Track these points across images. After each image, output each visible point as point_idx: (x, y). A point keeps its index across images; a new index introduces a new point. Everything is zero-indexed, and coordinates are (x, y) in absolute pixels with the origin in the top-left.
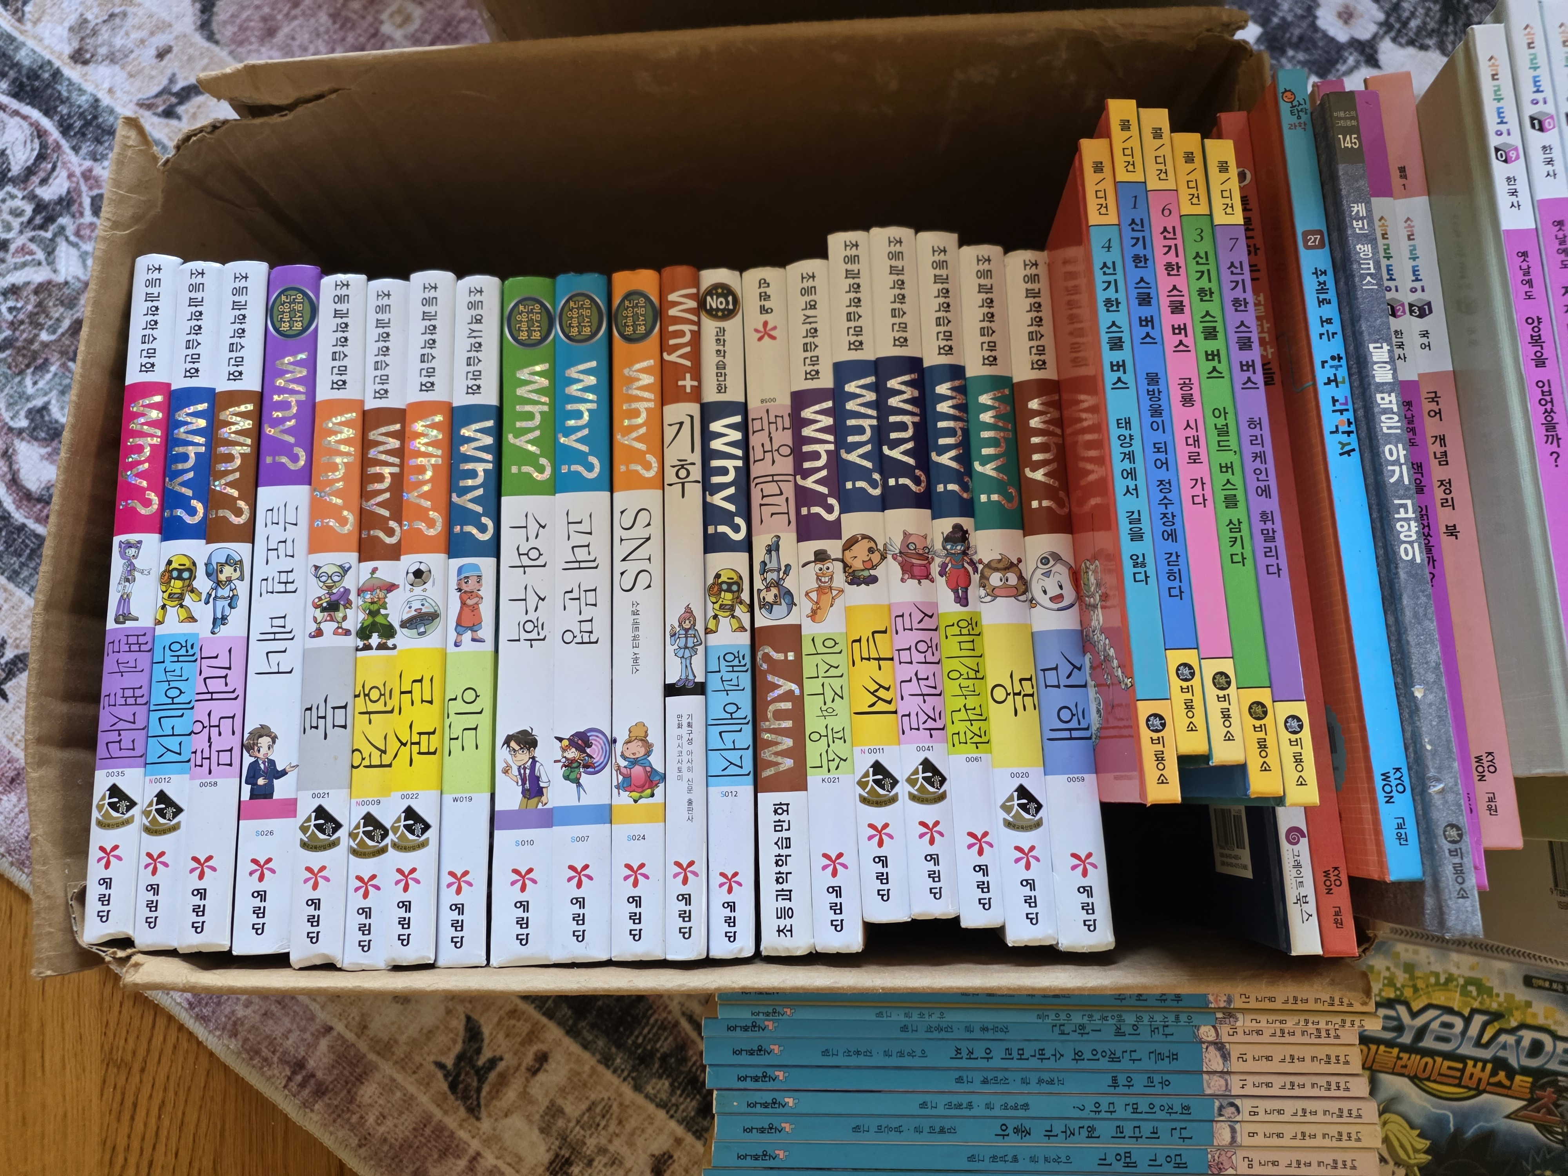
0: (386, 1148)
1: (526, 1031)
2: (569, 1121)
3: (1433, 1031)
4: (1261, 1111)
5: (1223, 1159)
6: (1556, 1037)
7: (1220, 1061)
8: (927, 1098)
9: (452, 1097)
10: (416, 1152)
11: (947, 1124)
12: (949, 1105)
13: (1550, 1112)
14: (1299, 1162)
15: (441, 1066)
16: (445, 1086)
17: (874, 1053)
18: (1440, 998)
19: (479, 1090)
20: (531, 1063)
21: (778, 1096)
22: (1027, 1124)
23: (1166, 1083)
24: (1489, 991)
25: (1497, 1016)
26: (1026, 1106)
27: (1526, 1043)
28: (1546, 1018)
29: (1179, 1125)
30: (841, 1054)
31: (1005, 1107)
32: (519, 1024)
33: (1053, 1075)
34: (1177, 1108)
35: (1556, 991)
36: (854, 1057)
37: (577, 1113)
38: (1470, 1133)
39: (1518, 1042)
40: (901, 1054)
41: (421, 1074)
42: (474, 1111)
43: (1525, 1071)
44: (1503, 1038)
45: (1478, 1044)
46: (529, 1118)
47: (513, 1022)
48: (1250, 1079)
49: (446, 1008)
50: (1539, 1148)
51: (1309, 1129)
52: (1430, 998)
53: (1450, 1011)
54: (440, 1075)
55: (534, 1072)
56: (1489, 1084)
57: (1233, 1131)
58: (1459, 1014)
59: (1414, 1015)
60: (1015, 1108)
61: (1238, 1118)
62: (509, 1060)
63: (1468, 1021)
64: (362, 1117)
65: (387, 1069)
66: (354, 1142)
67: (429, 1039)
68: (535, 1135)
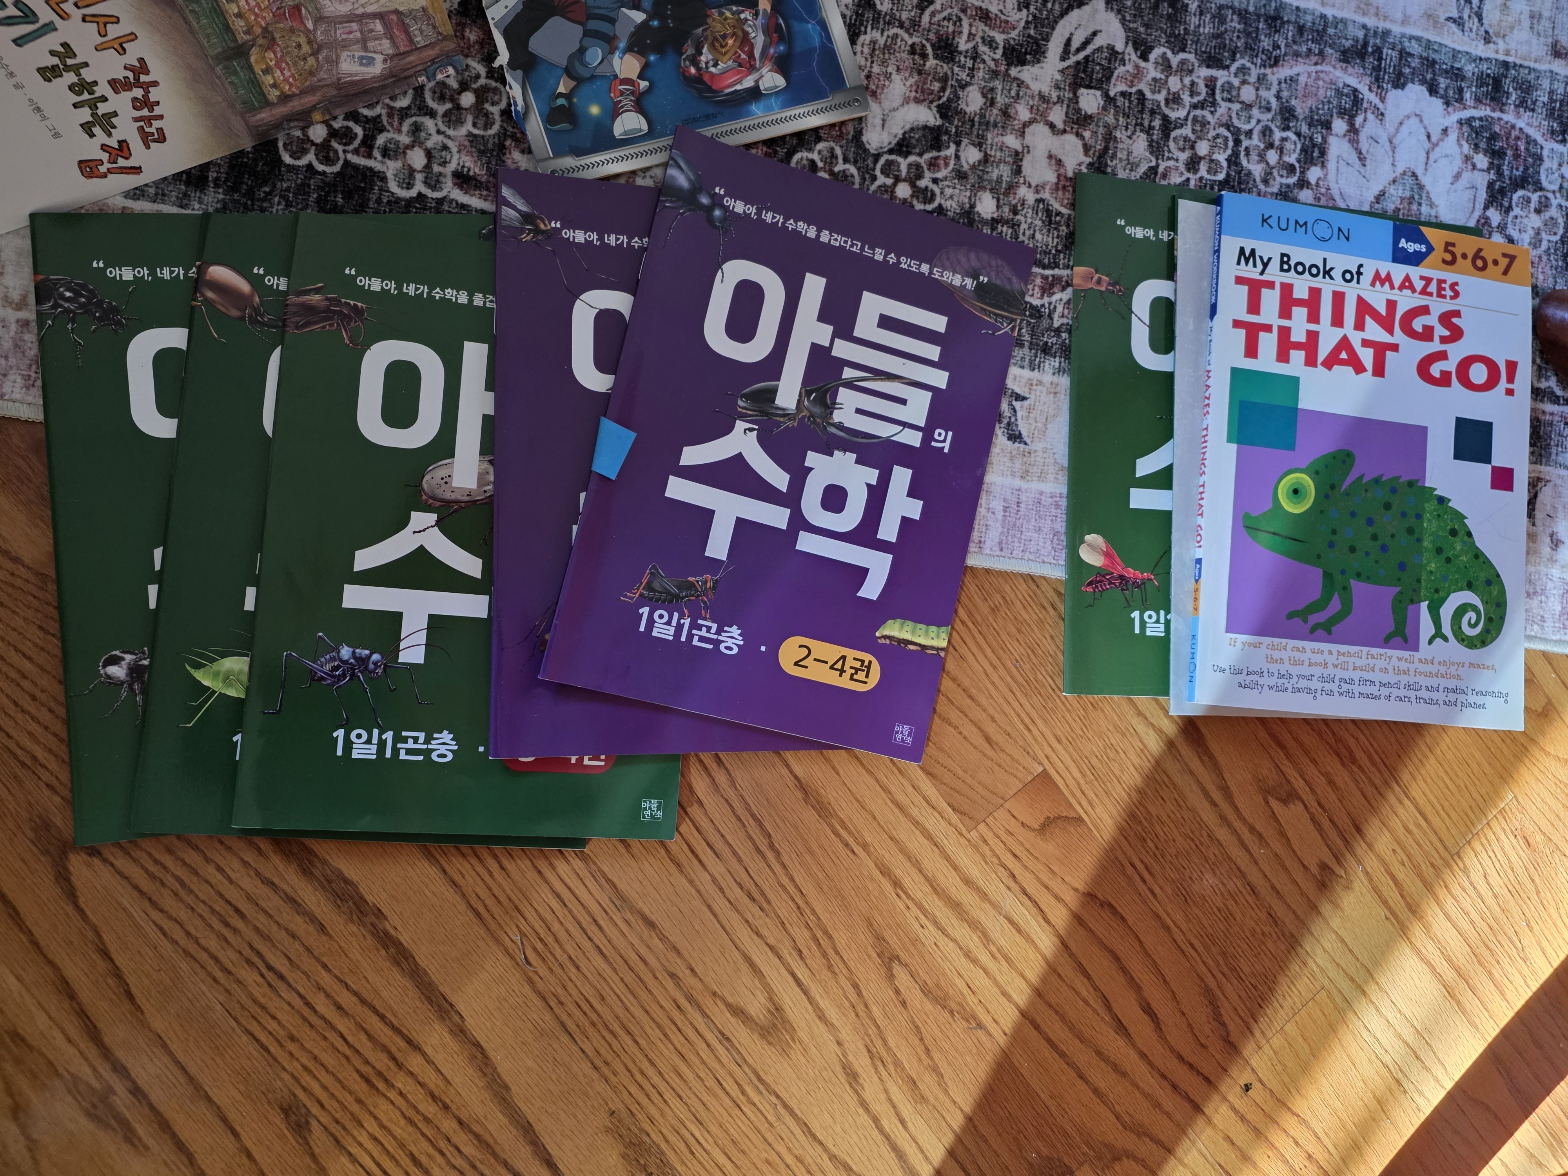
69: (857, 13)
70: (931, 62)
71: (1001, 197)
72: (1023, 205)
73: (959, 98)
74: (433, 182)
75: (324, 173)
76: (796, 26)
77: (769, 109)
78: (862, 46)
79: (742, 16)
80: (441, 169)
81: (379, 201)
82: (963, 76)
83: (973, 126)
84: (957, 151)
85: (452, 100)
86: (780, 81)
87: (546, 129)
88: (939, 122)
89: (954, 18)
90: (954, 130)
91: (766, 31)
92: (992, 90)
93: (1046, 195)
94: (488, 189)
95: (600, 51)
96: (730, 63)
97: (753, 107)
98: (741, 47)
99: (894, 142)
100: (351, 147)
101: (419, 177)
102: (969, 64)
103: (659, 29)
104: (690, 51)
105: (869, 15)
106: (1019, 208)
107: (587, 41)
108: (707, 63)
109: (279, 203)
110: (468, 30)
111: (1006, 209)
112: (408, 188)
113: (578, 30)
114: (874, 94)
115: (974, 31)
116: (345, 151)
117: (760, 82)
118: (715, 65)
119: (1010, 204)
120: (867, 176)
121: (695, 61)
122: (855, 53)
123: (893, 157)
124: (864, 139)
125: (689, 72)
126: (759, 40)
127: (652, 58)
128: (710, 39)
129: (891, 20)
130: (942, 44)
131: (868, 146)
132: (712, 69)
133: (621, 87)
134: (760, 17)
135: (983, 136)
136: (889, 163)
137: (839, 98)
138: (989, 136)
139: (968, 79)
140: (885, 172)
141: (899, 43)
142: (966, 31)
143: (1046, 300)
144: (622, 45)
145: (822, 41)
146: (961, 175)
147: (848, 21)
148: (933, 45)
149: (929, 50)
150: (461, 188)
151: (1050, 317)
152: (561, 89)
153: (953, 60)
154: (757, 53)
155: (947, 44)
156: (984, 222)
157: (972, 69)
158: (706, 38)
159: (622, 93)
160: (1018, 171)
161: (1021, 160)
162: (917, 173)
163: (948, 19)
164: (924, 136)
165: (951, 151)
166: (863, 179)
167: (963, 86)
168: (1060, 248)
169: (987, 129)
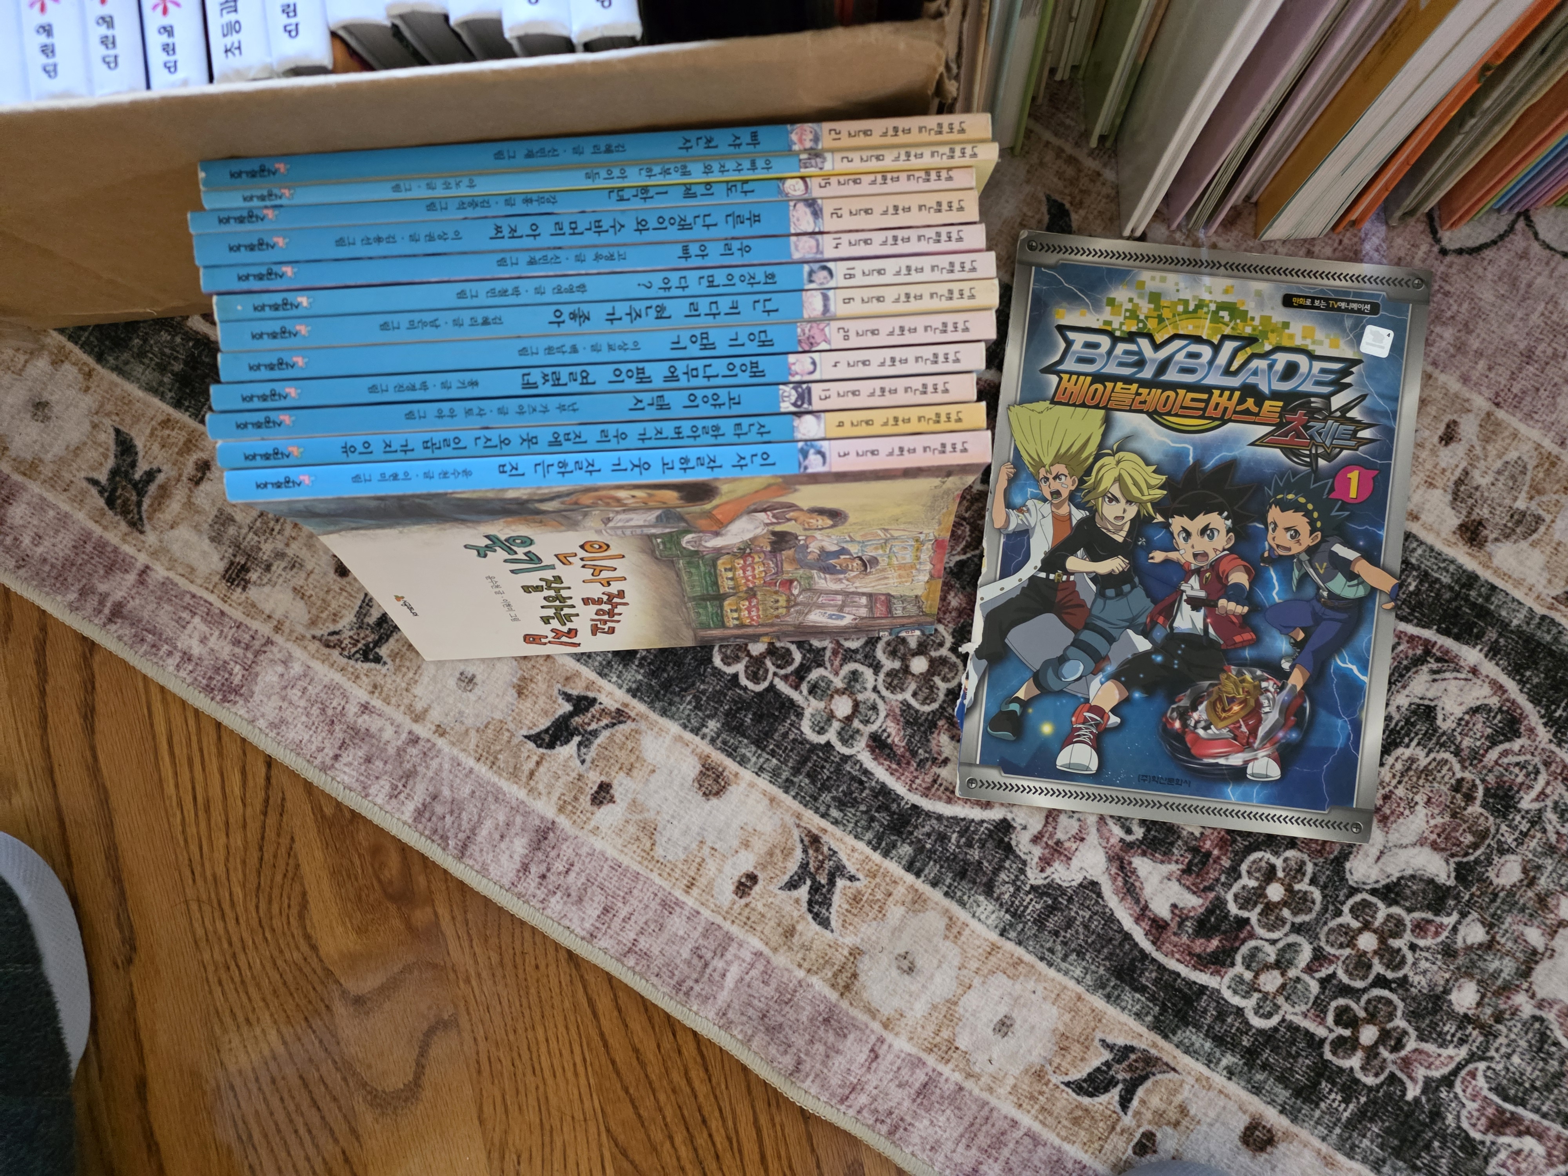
0: (47, 568)
1: (182, 440)
2: (240, 528)
3: (1177, 363)
4: (858, 272)
5: (815, 332)
6: (1312, 357)
7: (810, 218)
8: (467, 286)
9: (111, 513)
10: (79, 570)
11: (491, 314)
12: (492, 293)
13: (1299, 435)
14: (902, 329)
15: (94, 482)
16: (101, 502)
17: (398, 238)
18: (1188, 327)
19: (139, 504)
20: (193, 473)
21: (290, 296)
22: (585, 308)
23: (747, 249)
24: (1243, 315)
25: (1251, 340)
26: (582, 288)
27: (1280, 367)
28: (1304, 338)
29: (762, 297)
30: (358, 243)
31: (559, 290)
32: (174, 434)
33: (614, 250)
34: (760, 277)
35: (1318, 308)
36: (375, 245)
37: (248, 521)
38: (1210, 464)
39: (1271, 366)
40: (430, 238)
41: (73, 491)
42: (136, 525)
43: (1275, 395)
44: (1255, 363)
45: (1227, 372)
46: (196, 528)
47: (167, 432)
48: (845, 237)
49: (92, 422)
50: (1282, 472)
51: (913, 290)
52: (1176, 327)
53: (1198, 340)
54: (94, 491)
55: (197, 481)
56: (1235, 412)
57: (826, 298)
58: (1208, 342)
59: (1157, 347)
60: (570, 290)
61: (832, 284)
62: (167, 472)
63: (1217, 349)
64: (16, 539)
65: (35, 488)
66: (12, 563)
67: (77, 456)
68: (206, 544)
69: (1407, 721)
70: (1475, 809)
71: (1489, 994)
72: (1513, 1014)
73: (1491, 864)
74: (847, 736)
75: (745, 689)
76: (1323, 716)
77: (1246, 798)
78: (1397, 759)
79: (1264, 684)
80: (861, 727)
81: (785, 735)
82: (1510, 839)
83: (1493, 901)
84: (1459, 922)
85: (904, 659)
86: (1274, 771)
87: (985, 730)
88: (1451, 882)
89: (1530, 768)
90: (1467, 897)
91: (1285, 711)
92: (1539, 868)
93: (1550, 1016)
94: (899, 764)
95: (1082, 667)
96: (1225, 731)
97: (1229, 790)
98: (1245, 719)
99: (1383, 883)
100: (782, 672)
101: (836, 725)
102: (1525, 826)
103: (1161, 666)
104: (1185, 702)
105: (1422, 727)
106: (1507, 1016)
107: (1074, 651)
108: (1197, 722)
109: (690, 703)
110: (952, 594)
111: (1489, 1011)
112: (819, 733)
113: (1070, 636)
114: (1384, 820)
115: (1548, 791)
116: (775, 674)
117: (1250, 765)
118: (1206, 728)
119: (1496, 1007)
120: (1331, 907)
121: (1184, 715)
122: (1382, 764)
123: (1374, 900)
124: (1348, 865)
125: (1172, 725)
126: (1271, 717)
127: (1137, 695)
128: (1214, 696)
129: (1447, 742)
130: (1501, 793)
131: (1348, 876)
132: (1201, 732)
133: (1087, 714)
134: (1285, 692)
135: (1500, 917)
136: (1365, 904)
137: (1336, 815)
138: (1509, 920)
139: (1514, 845)
140: (1356, 911)
141: (1444, 772)
142: (1538, 787)
143: (1489, 1138)
144: (1110, 669)
145: (1347, 745)
146: (1448, 952)
147: (1392, 725)
148: (1487, 790)
149: (1480, 793)
150: (872, 751)
151: (1486, 1161)
152: (1021, 694)
153: (1505, 817)
154: (1261, 732)
155: (1506, 795)
156: (1452, 1015)
157: (1525, 835)
158: (1210, 695)
159: (1085, 721)
160: (1526, 972)
161: (1537, 962)
162: (1396, 928)
163: (1522, 766)
164: (1424, 891)
165: (1449, 921)
166: (1325, 910)
167: (1503, 850)
168: (1538, 1084)
169: (1510, 911)
